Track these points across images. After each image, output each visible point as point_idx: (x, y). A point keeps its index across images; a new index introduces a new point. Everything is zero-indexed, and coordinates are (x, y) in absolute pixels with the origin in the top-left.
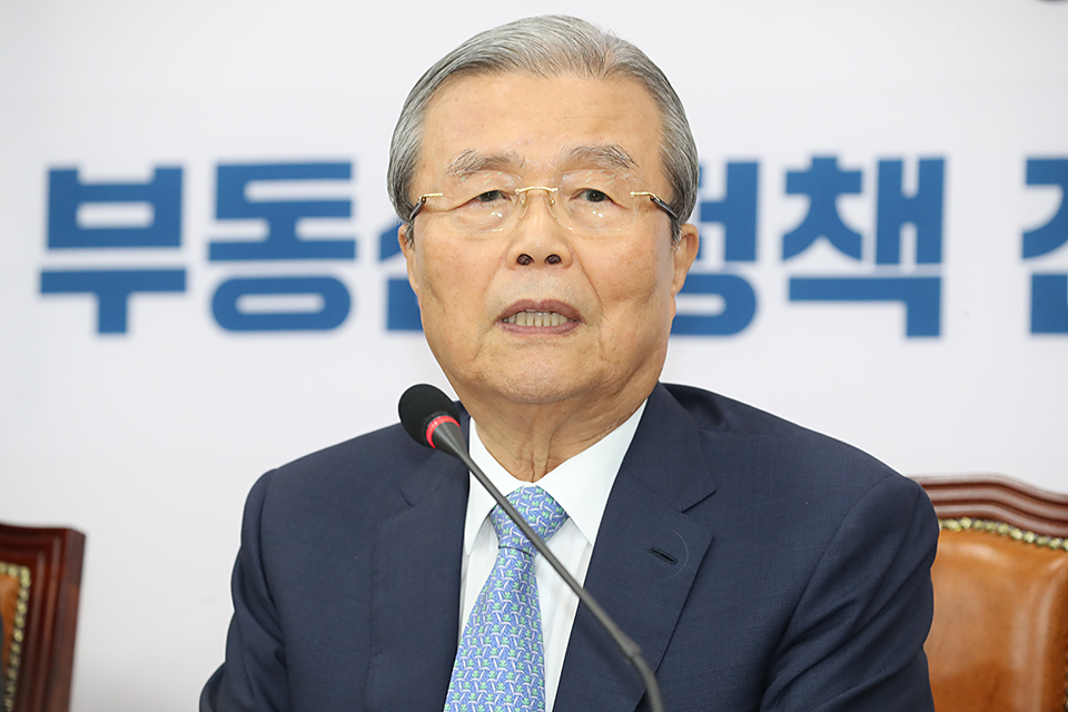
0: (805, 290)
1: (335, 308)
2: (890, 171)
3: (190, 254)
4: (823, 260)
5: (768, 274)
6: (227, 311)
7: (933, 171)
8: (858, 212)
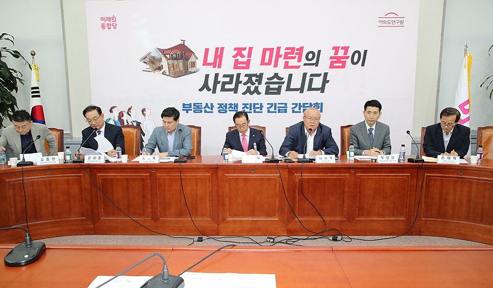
0: (229, 110)
1: (201, 111)
2: (235, 104)
3: (192, 108)
4: (231, 109)
5: (228, 110)
6: (194, 112)
7: (237, 104)
8: (233, 106)
